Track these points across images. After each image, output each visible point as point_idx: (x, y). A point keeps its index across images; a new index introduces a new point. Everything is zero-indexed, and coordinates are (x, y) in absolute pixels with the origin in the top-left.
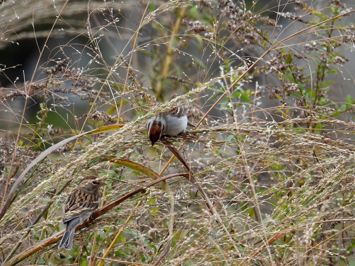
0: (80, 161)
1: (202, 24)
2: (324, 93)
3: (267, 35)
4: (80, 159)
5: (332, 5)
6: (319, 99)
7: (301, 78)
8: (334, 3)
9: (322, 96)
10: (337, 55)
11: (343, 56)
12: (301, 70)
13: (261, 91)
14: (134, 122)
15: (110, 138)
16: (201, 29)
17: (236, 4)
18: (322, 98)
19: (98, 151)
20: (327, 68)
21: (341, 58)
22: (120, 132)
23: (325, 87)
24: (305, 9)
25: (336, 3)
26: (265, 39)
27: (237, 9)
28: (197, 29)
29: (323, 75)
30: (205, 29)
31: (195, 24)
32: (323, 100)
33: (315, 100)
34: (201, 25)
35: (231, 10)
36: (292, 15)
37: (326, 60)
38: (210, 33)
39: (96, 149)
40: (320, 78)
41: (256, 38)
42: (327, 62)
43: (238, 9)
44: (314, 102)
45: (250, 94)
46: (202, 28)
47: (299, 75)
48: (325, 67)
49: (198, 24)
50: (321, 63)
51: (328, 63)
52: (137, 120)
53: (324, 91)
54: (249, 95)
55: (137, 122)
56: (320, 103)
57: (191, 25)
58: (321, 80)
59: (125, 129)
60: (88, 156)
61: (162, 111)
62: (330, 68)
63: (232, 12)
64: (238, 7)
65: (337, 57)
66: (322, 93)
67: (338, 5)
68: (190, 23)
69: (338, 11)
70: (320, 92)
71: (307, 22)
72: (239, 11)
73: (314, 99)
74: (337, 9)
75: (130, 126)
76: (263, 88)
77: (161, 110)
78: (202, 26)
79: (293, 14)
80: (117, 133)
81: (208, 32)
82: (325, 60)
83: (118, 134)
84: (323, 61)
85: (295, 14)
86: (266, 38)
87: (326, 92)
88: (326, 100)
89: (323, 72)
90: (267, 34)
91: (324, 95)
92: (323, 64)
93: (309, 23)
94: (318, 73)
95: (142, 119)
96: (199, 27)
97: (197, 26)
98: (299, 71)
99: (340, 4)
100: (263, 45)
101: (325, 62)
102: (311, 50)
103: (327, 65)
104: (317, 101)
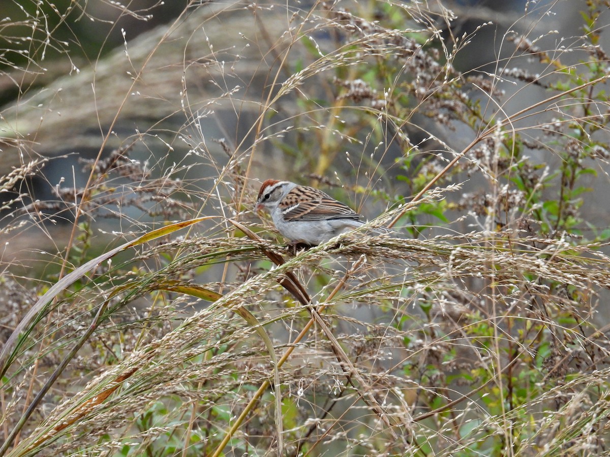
0: (168, 340)
1: (367, 86)
2: (574, 208)
3: (478, 107)
4: (168, 337)
5: (591, 57)
6: (565, 219)
7: (534, 181)
8: (595, 55)
9: (571, 214)
10: (597, 143)
11: (606, 146)
12: (535, 169)
13: (466, 203)
14: (263, 275)
15: (222, 301)
16: (364, 94)
17: (426, 53)
18: (570, 217)
19: (199, 323)
20: (579, 166)
21: (603, 150)
22: (239, 292)
23: (576, 198)
24: (545, 61)
25: (598, 55)
26: (475, 114)
27: (428, 60)
28: (357, 95)
29: (573, 178)
30: (371, 94)
31: (355, 86)
32: (572, 220)
33: (558, 221)
34: (364, 88)
35: (417, 63)
36: (523, 74)
37: (578, 153)
38: (380, 102)
39: (196, 320)
40: (567, 182)
41: (459, 110)
42: (580, 155)
43: (430, 61)
44: (555, 223)
45: (446, 207)
46: (365, 92)
47: (531, 177)
48: (576, 165)
49: (360, 85)
50: (569, 157)
51: (581, 158)
52: (269, 273)
53: (573, 205)
54: (445, 210)
55: (269, 275)
56: (567, 225)
57: (348, 87)
58: (568, 187)
59: (248, 287)
60: (181, 332)
61: (312, 258)
62: (583, 167)
63: (419, 65)
64: (430, 58)
65: (596, 148)
66: (570, 209)
67: (602, 58)
68: (347, 82)
69: (602, 68)
70: (567, 206)
71: (548, 86)
72: (431, 65)
73: (555, 218)
74: (600, 65)
75: (257, 283)
76: (469, 198)
77: (310, 256)
78: (367, 89)
79: (524, 72)
80: (233, 293)
81: (376, 100)
82: (575, 153)
83: (235, 295)
84: (572, 155)
85: (526, 71)
86: (476, 112)
87: (577, 207)
88: (577, 221)
89: (574, 172)
90: (478, 105)
91: (574, 211)
92: (572, 159)
93: (550, 87)
94: (564, 175)
95: (277, 270)
96: (361, 90)
97: (357, 89)
98: (530, 171)
99: (605, 56)
100: (471, 123)
101: (576, 156)
102: (551, 135)
103: (580, 161)
104: (561, 222)
